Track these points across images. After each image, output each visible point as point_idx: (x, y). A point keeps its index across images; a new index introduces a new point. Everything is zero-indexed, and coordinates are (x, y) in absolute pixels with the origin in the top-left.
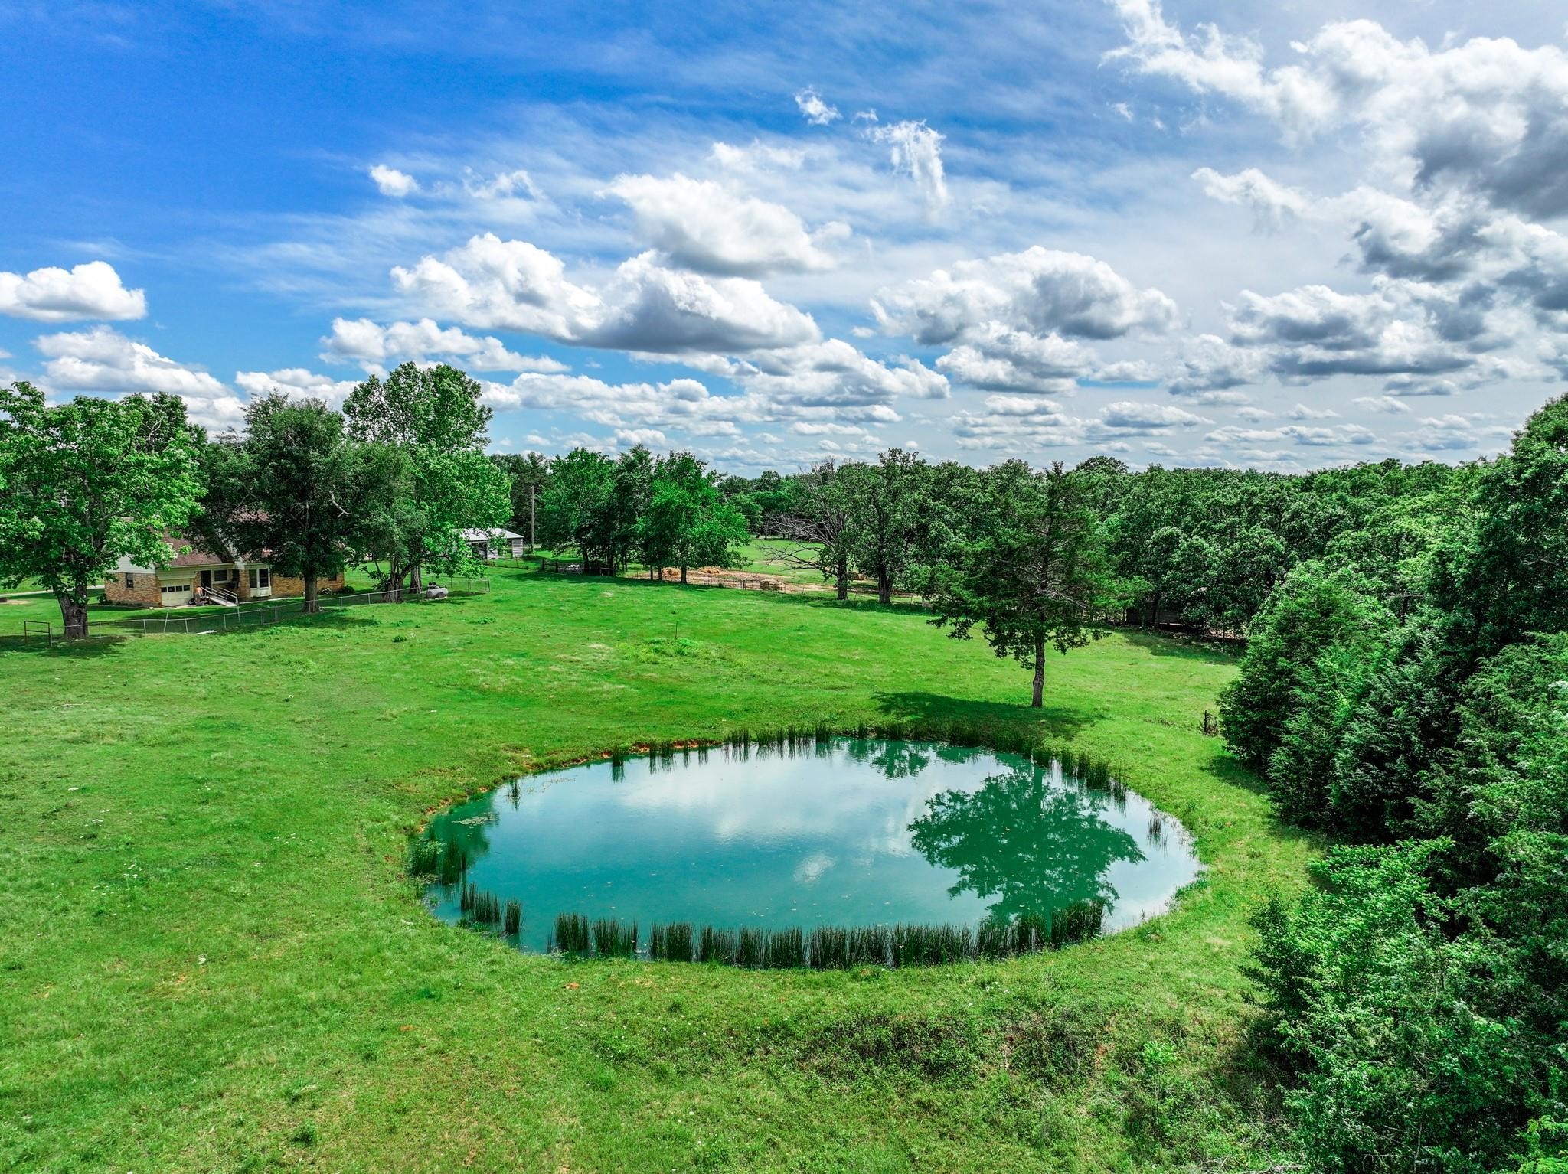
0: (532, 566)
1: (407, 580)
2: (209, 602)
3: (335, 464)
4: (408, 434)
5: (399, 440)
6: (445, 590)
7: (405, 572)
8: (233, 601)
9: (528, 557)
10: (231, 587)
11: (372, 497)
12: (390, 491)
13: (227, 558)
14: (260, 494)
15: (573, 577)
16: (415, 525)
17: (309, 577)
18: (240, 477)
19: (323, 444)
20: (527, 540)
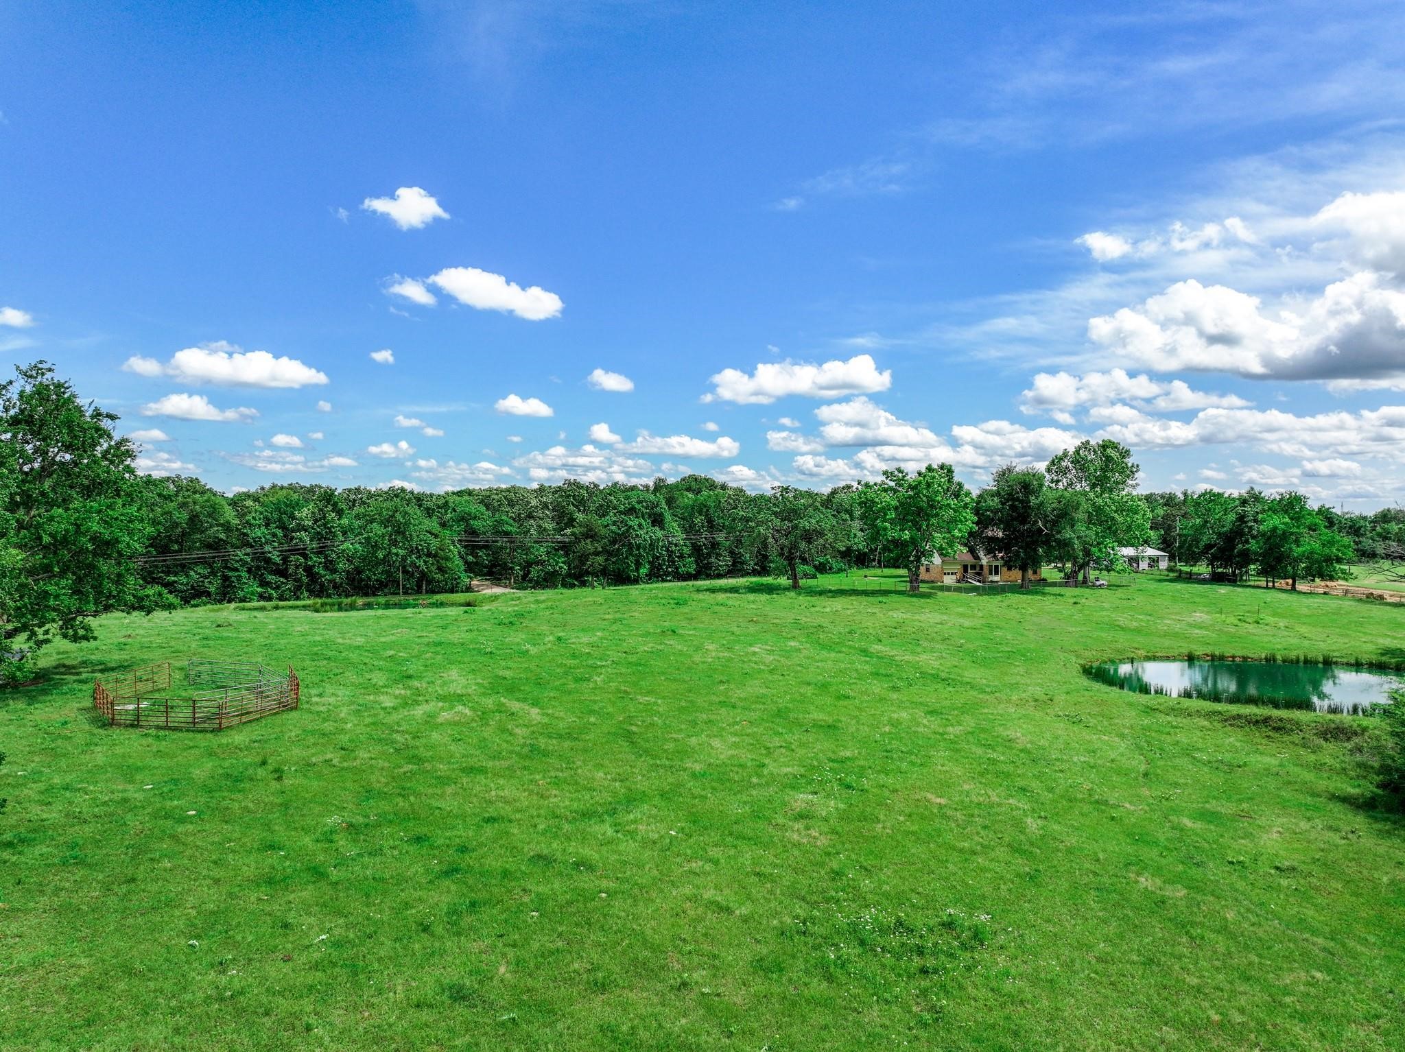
0: (1172, 575)
1: (1080, 577)
2: (967, 582)
3: (1042, 503)
4: (1084, 484)
5: (1078, 488)
6: (1105, 583)
7: (1079, 570)
8: (979, 581)
9: (1170, 570)
10: (979, 574)
11: (1063, 522)
12: (1072, 519)
13: (977, 558)
14: (1001, 521)
15: (1203, 581)
16: (1087, 539)
17: (1023, 569)
18: (992, 512)
19: (1036, 492)
20: (1172, 558)
